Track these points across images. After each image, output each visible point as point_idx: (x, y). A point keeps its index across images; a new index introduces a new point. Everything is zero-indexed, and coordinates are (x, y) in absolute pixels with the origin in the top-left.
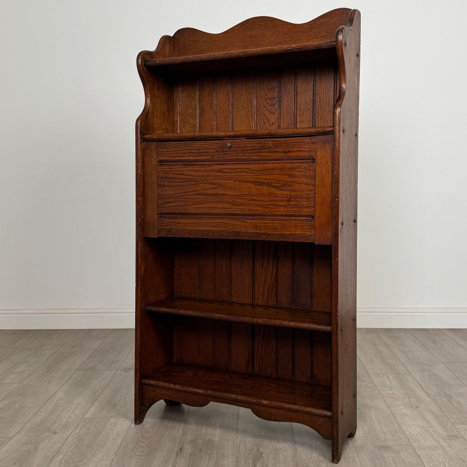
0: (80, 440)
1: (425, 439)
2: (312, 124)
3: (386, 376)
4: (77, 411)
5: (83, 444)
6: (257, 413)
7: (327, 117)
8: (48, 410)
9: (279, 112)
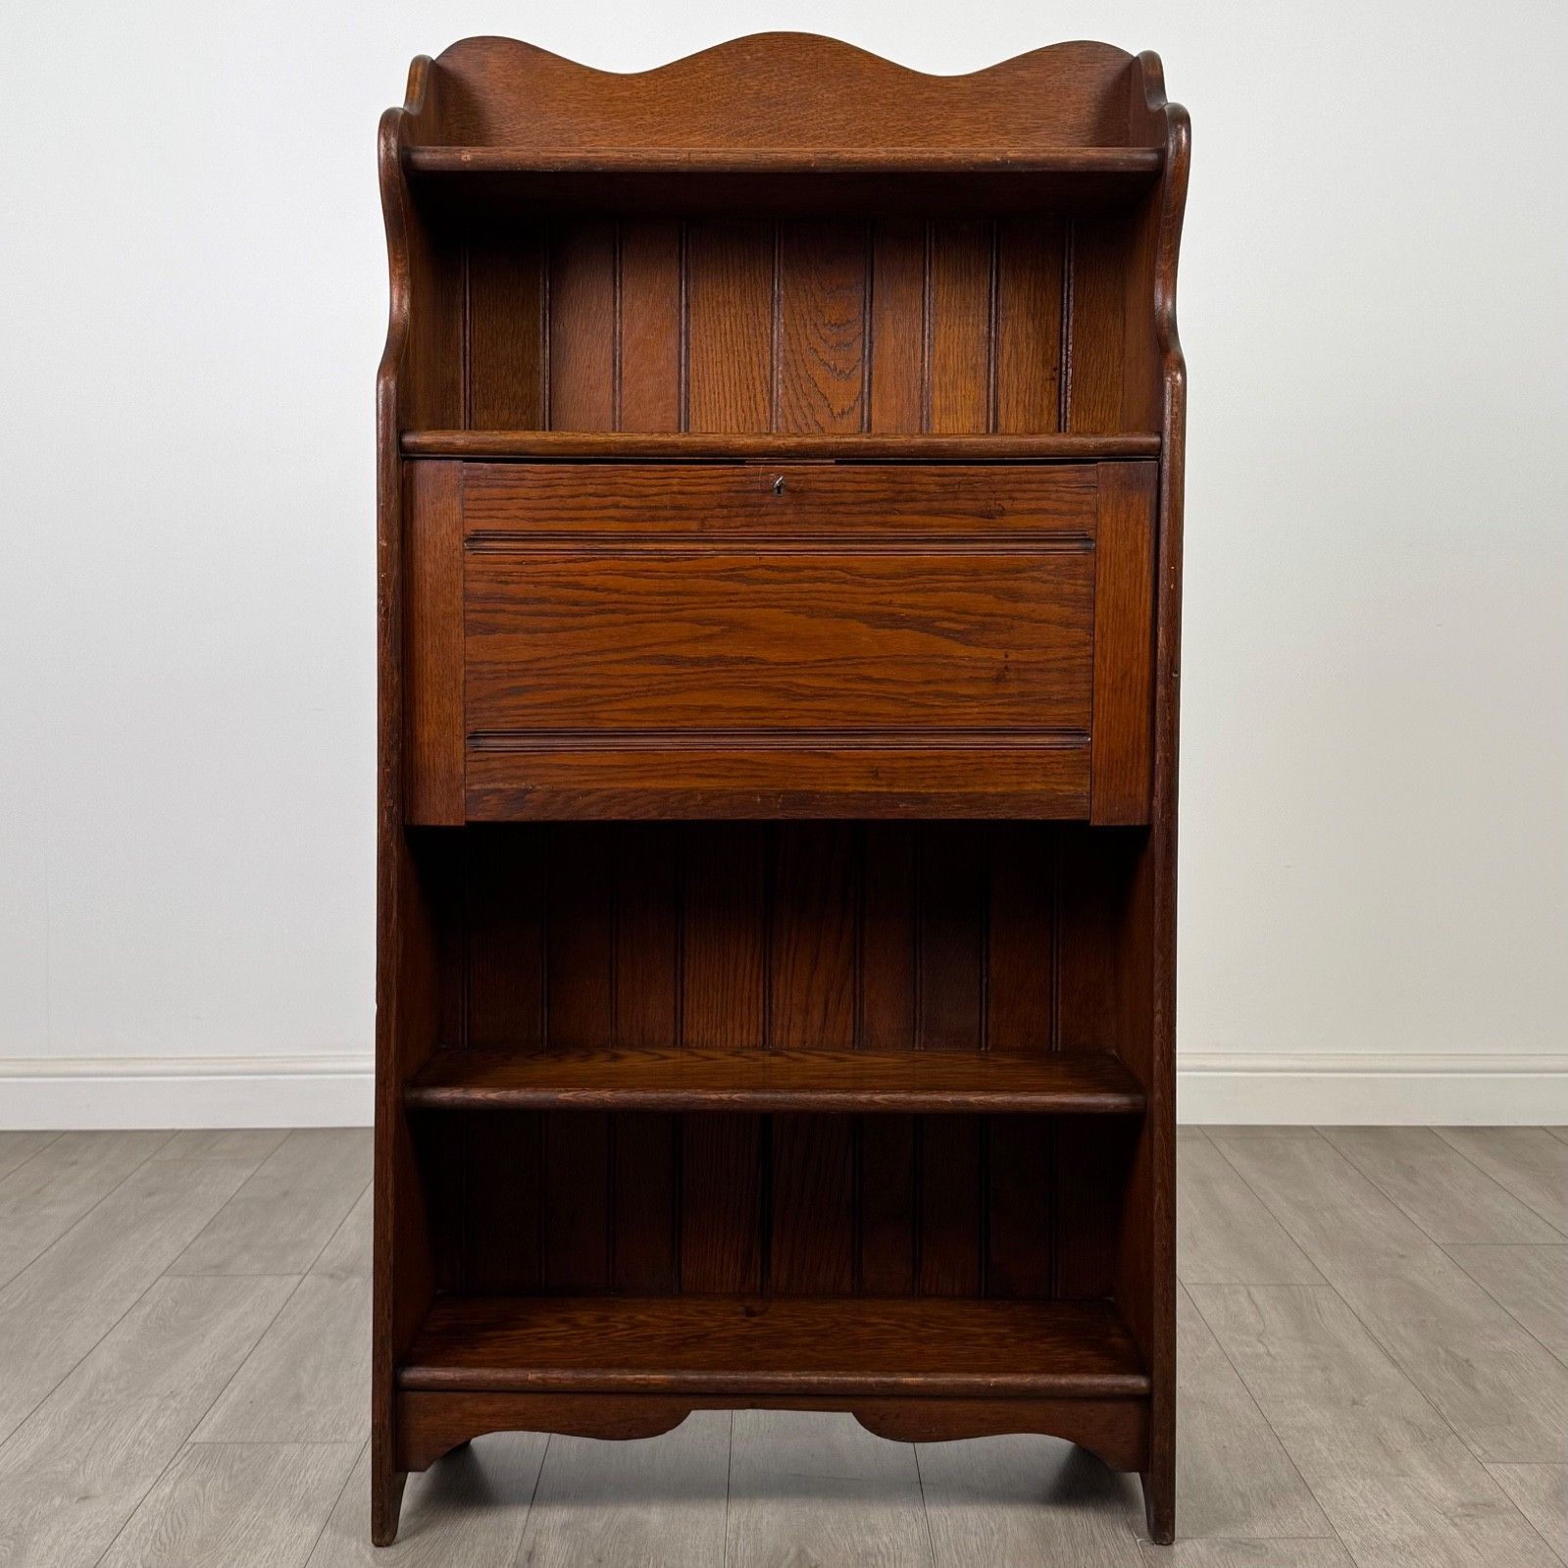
0: (175, 1523)
1: (1385, 1517)
2: (985, 419)
3: (1245, 1294)
4: (163, 1420)
5: (184, 1538)
6: (876, 1424)
7: (1038, 400)
8: (62, 1415)
9: (867, 373)
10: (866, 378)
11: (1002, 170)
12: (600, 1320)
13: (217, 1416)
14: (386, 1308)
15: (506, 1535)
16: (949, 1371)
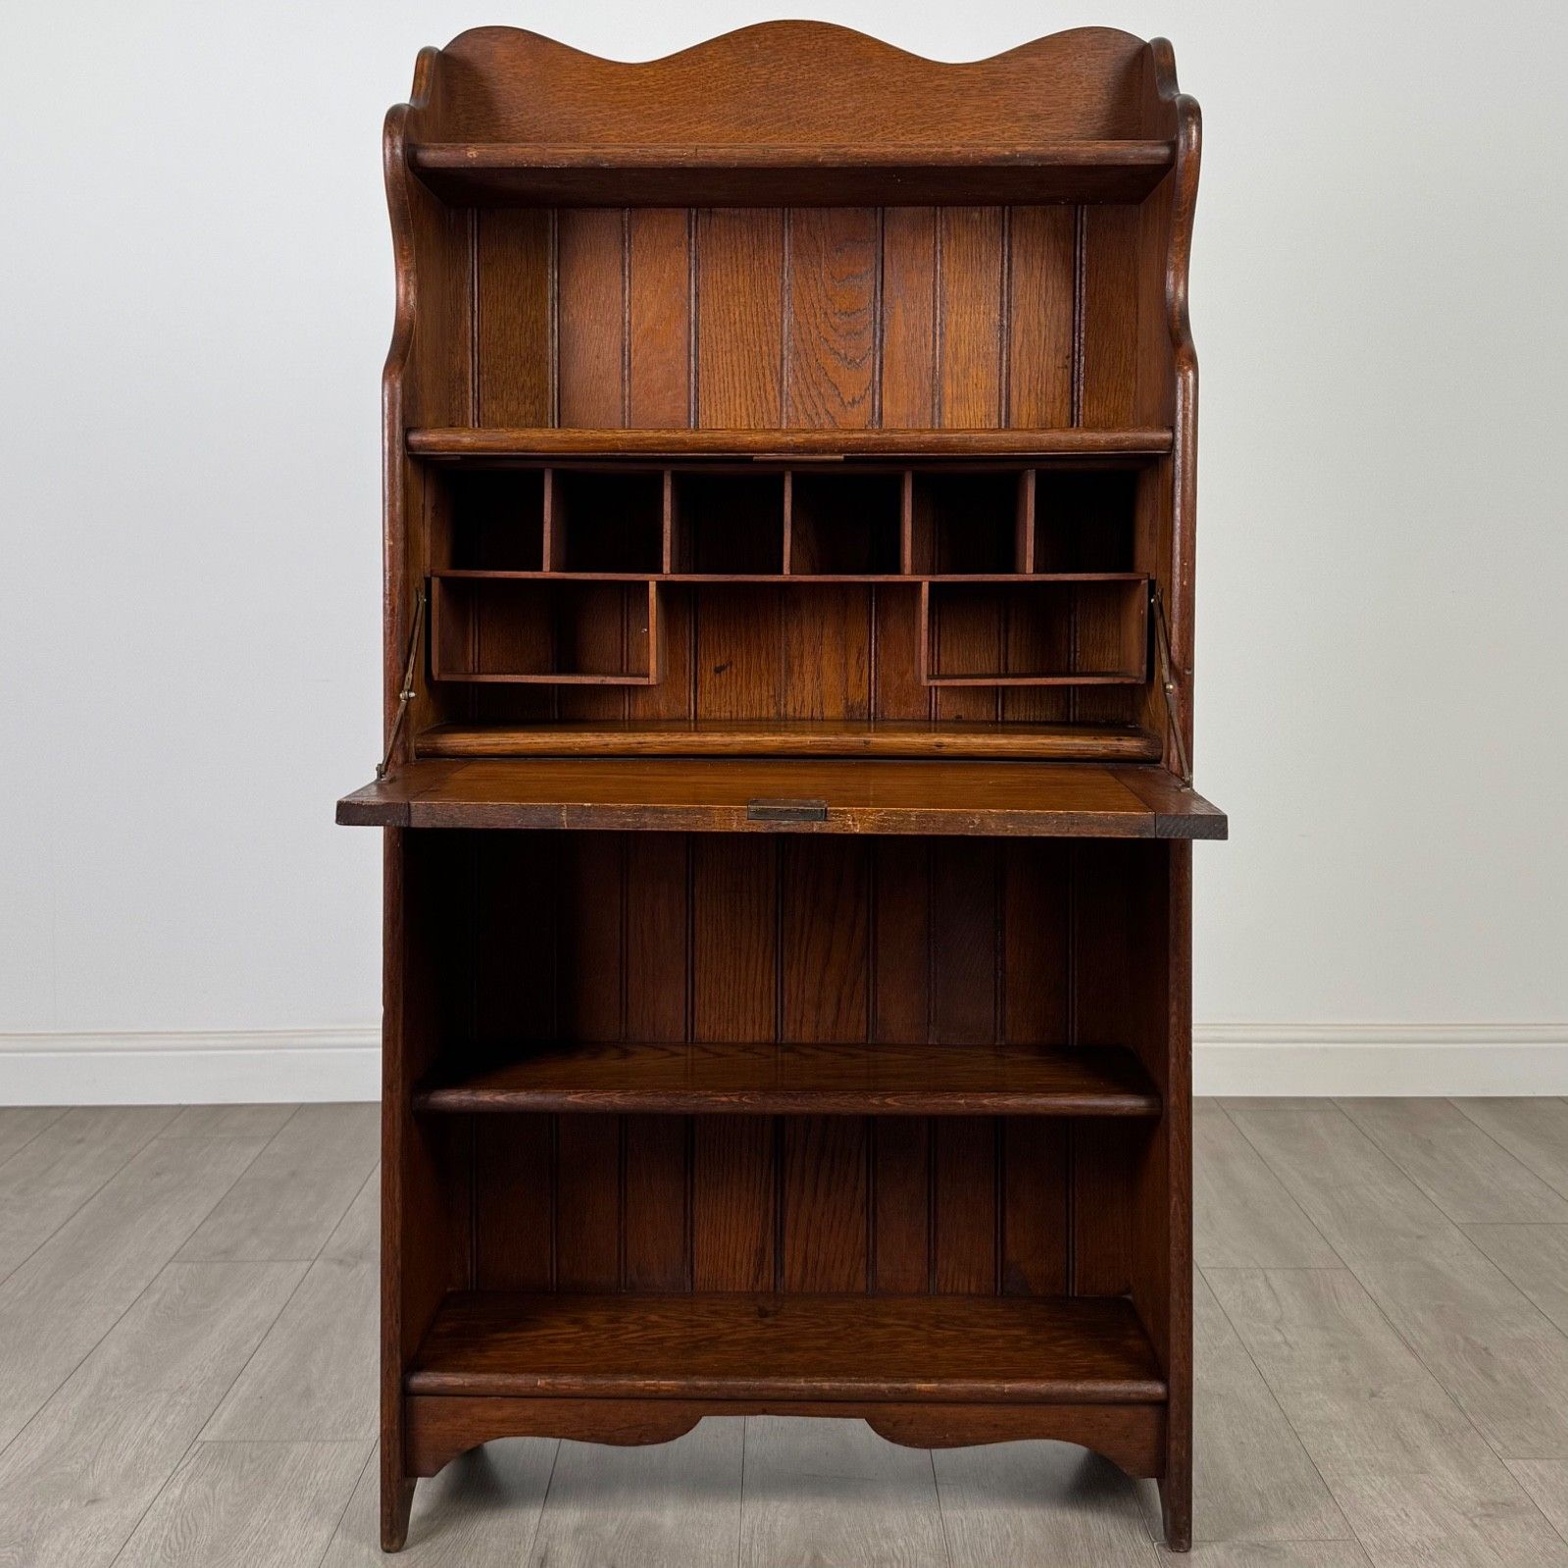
0: (185, 1528)
1: (1404, 1517)
2: (997, 408)
3: (1262, 1278)
4: (172, 1417)
5: (195, 1543)
6: (890, 1431)
7: (1050, 388)
8: (71, 1412)
9: (878, 362)
10: (877, 366)
11: (1010, 164)
12: (611, 1321)
13: (226, 1413)
14: (394, 1313)
15: (518, 1540)
16: (963, 1377)
